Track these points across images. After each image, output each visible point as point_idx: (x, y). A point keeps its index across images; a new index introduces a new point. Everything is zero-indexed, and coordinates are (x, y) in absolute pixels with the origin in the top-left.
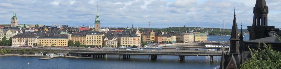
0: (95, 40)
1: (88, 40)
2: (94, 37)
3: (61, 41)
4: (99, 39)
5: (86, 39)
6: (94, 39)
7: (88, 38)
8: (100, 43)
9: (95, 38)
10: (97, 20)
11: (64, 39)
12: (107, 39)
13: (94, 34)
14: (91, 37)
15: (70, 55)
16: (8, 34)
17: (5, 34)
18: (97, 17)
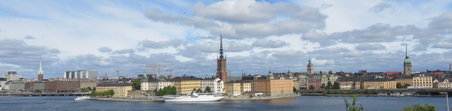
0: (424, 83)
1: (415, 83)
2: (422, 79)
3: (388, 84)
4: (429, 81)
5: (414, 82)
6: (422, 82)
7: (415, 80)
8: (430, 85)
9: (424, 80)
10: (406, 61)
11: (392, 82)
12: (437, 81)
13: (422, 76)
14: (419, 79)
15: (418, 94)
16: (332, 78)
17: (329, 79)
18: (407, 58)
